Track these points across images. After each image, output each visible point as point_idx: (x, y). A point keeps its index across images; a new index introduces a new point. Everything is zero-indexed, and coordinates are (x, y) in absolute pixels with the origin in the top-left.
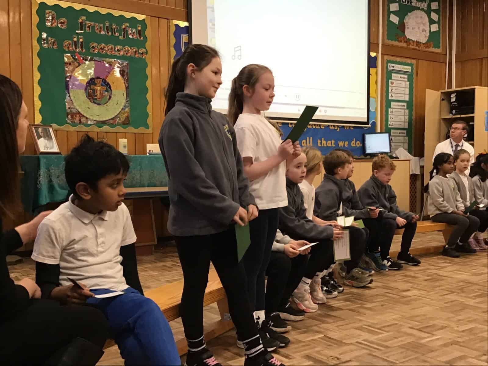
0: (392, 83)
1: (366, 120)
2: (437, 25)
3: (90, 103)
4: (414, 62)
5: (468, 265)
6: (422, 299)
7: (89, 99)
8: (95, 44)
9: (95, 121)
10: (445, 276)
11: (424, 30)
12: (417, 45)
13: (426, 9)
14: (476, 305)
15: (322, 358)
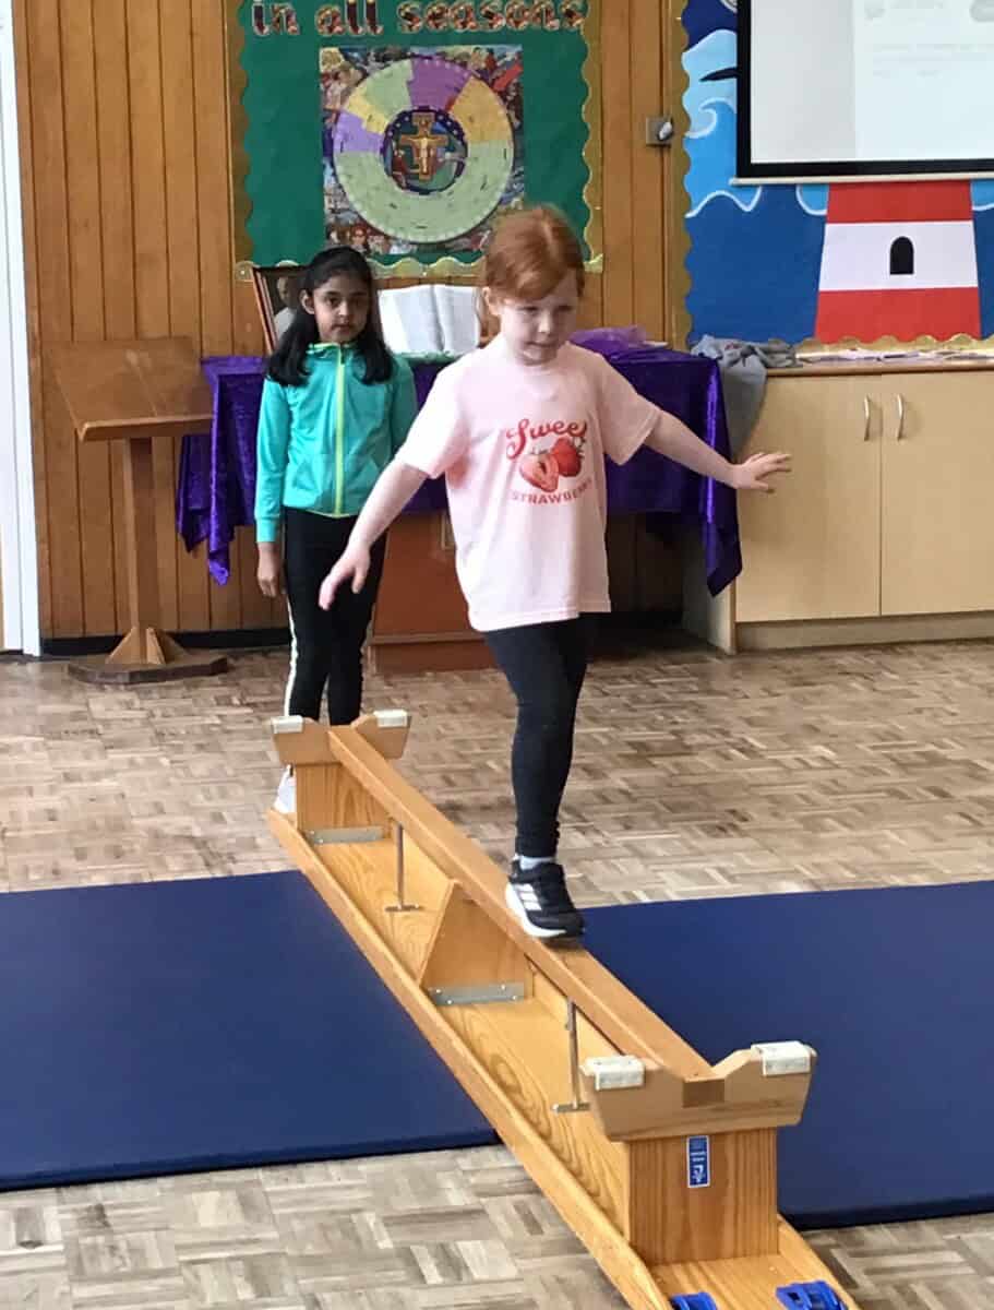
3: (397, 189)
7: (395, 178)
8: (413, 6)
9: (413, 243)
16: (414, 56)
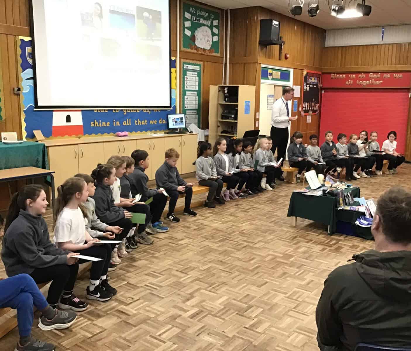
0: (187, 78)
1: (169, 105)
2: (217, 36)
4: (201, 63)
6: (188, 246)
10: (206, 225)
11: (208, 41)
12: (203, 51)
13: (209, 25)
14: (217, 248)
15: (123, 300)
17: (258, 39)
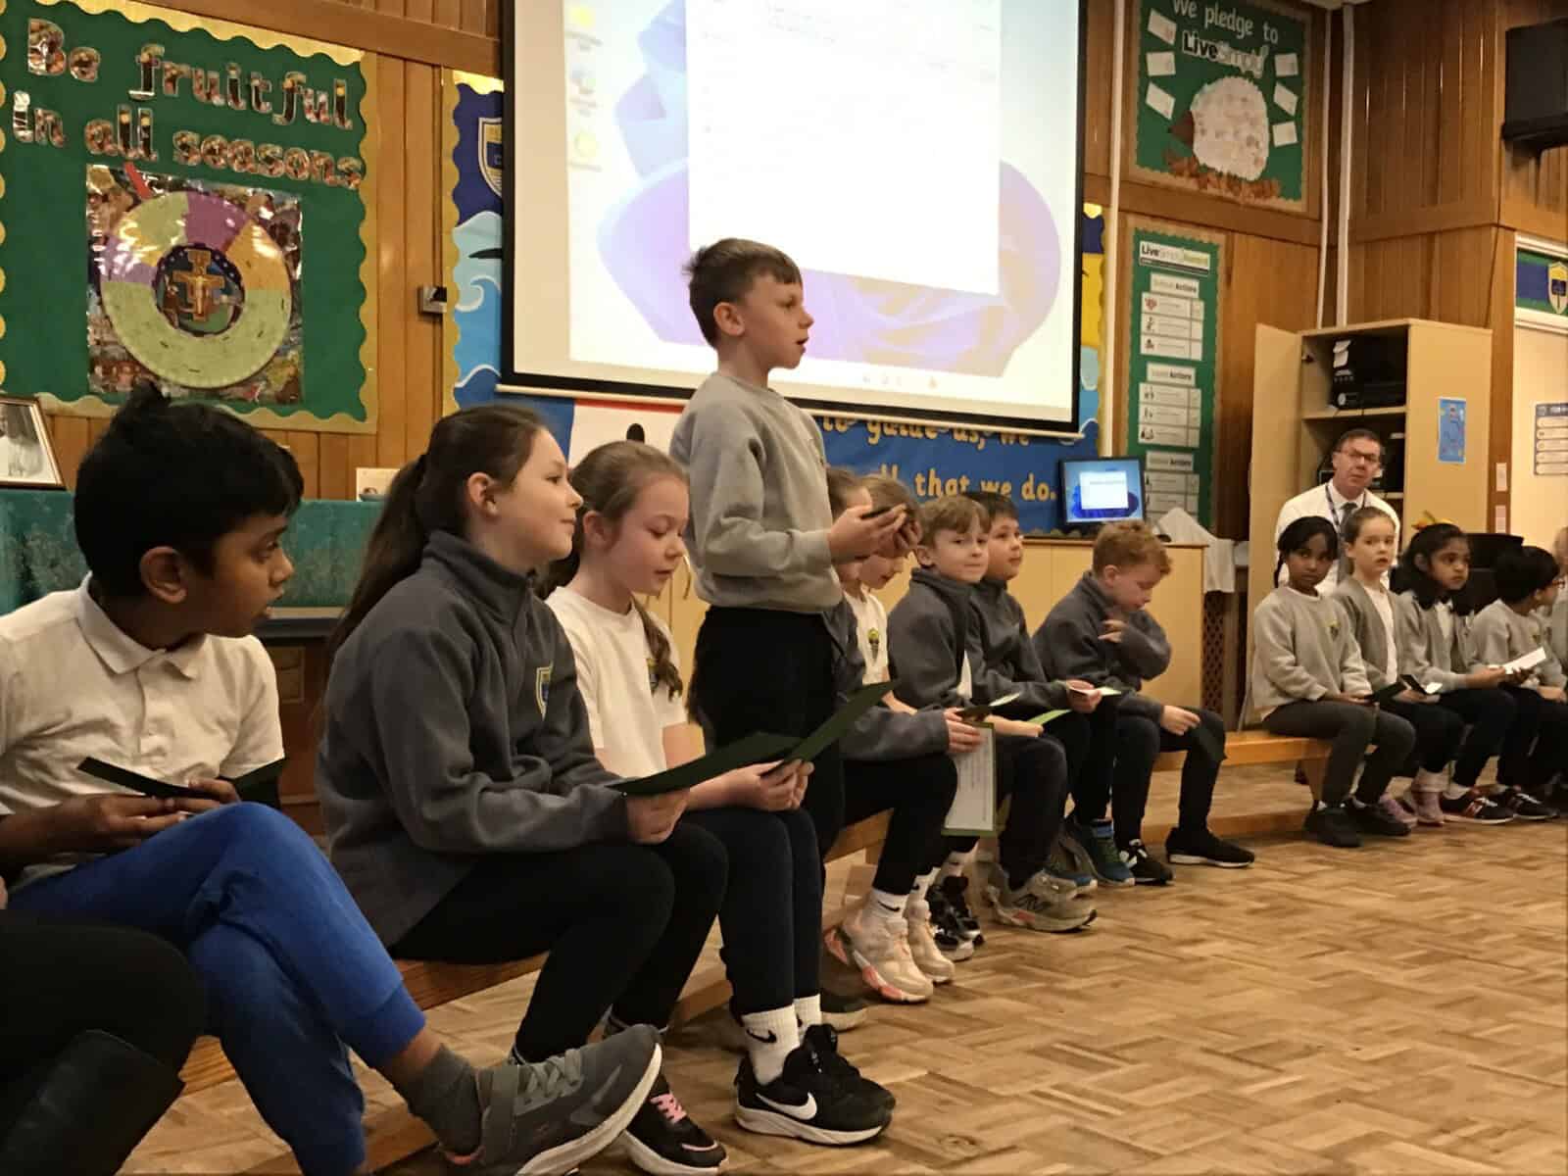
0: (1152, 304)
1: (1068, 418)
2: (1291, 125)
3: (169, 327)
4: (1219, 238)
5: (1386, 869)
6: (1240, 968)
7: (168, 315)
8: (191, 137)
9: (184, 387)
10: (1312, 901)
11: (1251, 141)
12: (1230, 188)
13: (1258, 73)
14: (1413, 986)
15: (919, 1141)
16: (189, 189)
17: (1498, 119)
